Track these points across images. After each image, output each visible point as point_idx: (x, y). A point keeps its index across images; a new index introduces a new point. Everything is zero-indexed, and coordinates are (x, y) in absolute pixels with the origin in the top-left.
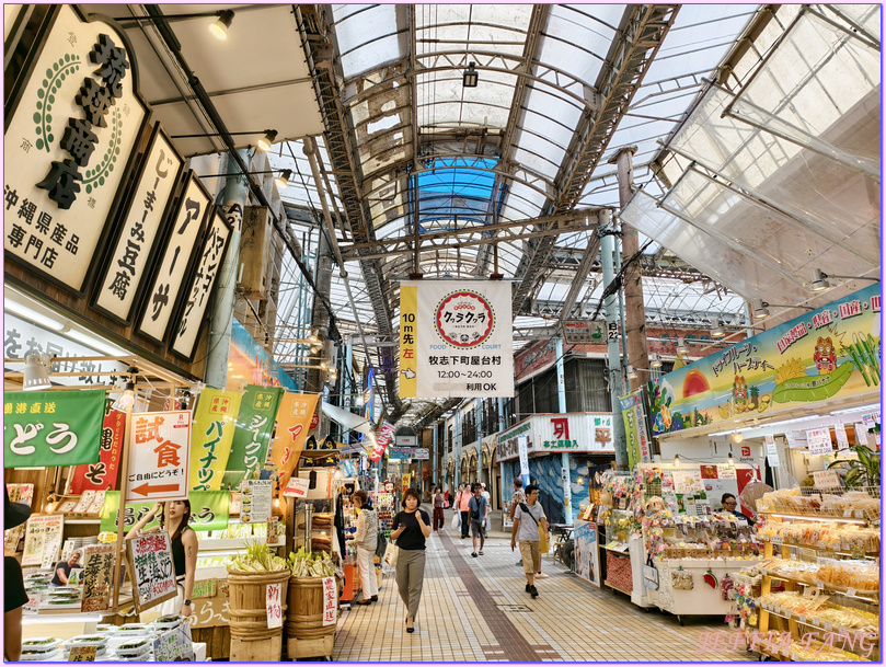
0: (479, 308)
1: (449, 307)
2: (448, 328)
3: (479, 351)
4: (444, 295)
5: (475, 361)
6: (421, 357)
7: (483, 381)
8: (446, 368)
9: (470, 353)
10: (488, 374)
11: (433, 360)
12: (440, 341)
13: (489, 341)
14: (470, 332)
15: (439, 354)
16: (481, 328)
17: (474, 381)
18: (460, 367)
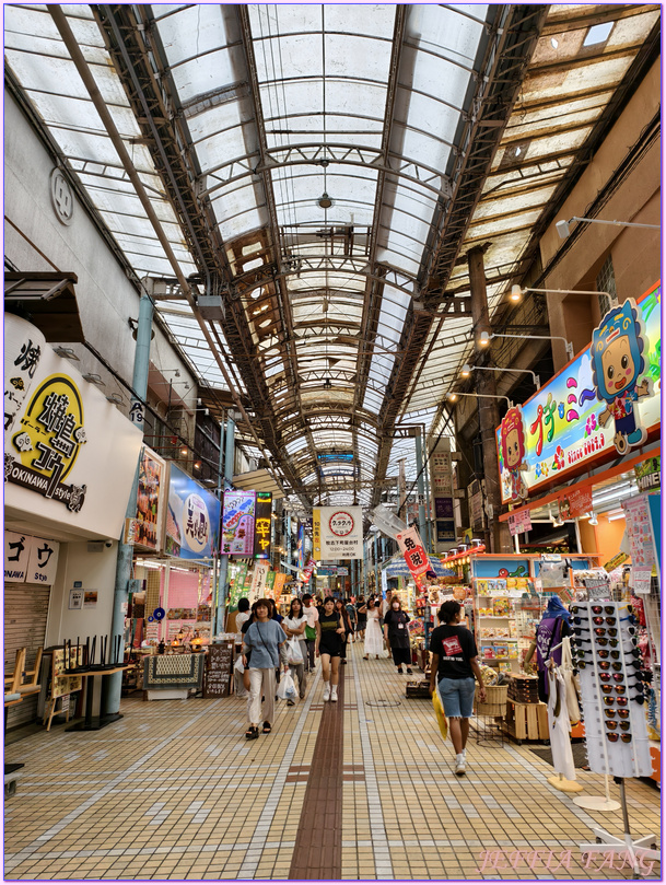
0: (348, 519)
1: (334, 519)
2: (334, 528)
3: (348, 538)
4: (333, 513)
5: (346, 543)
6: (323, 542)
7: (349, 552)
8: (333, 546)
9: (344, 539)
10: (352, 549)
11: (328, 543)
12: (331, 534)
13: (352, 534)
14: (344, 530)
15: (330, 540)
16: (349, 528)
17: (346, 552)
18: (340, 546)
